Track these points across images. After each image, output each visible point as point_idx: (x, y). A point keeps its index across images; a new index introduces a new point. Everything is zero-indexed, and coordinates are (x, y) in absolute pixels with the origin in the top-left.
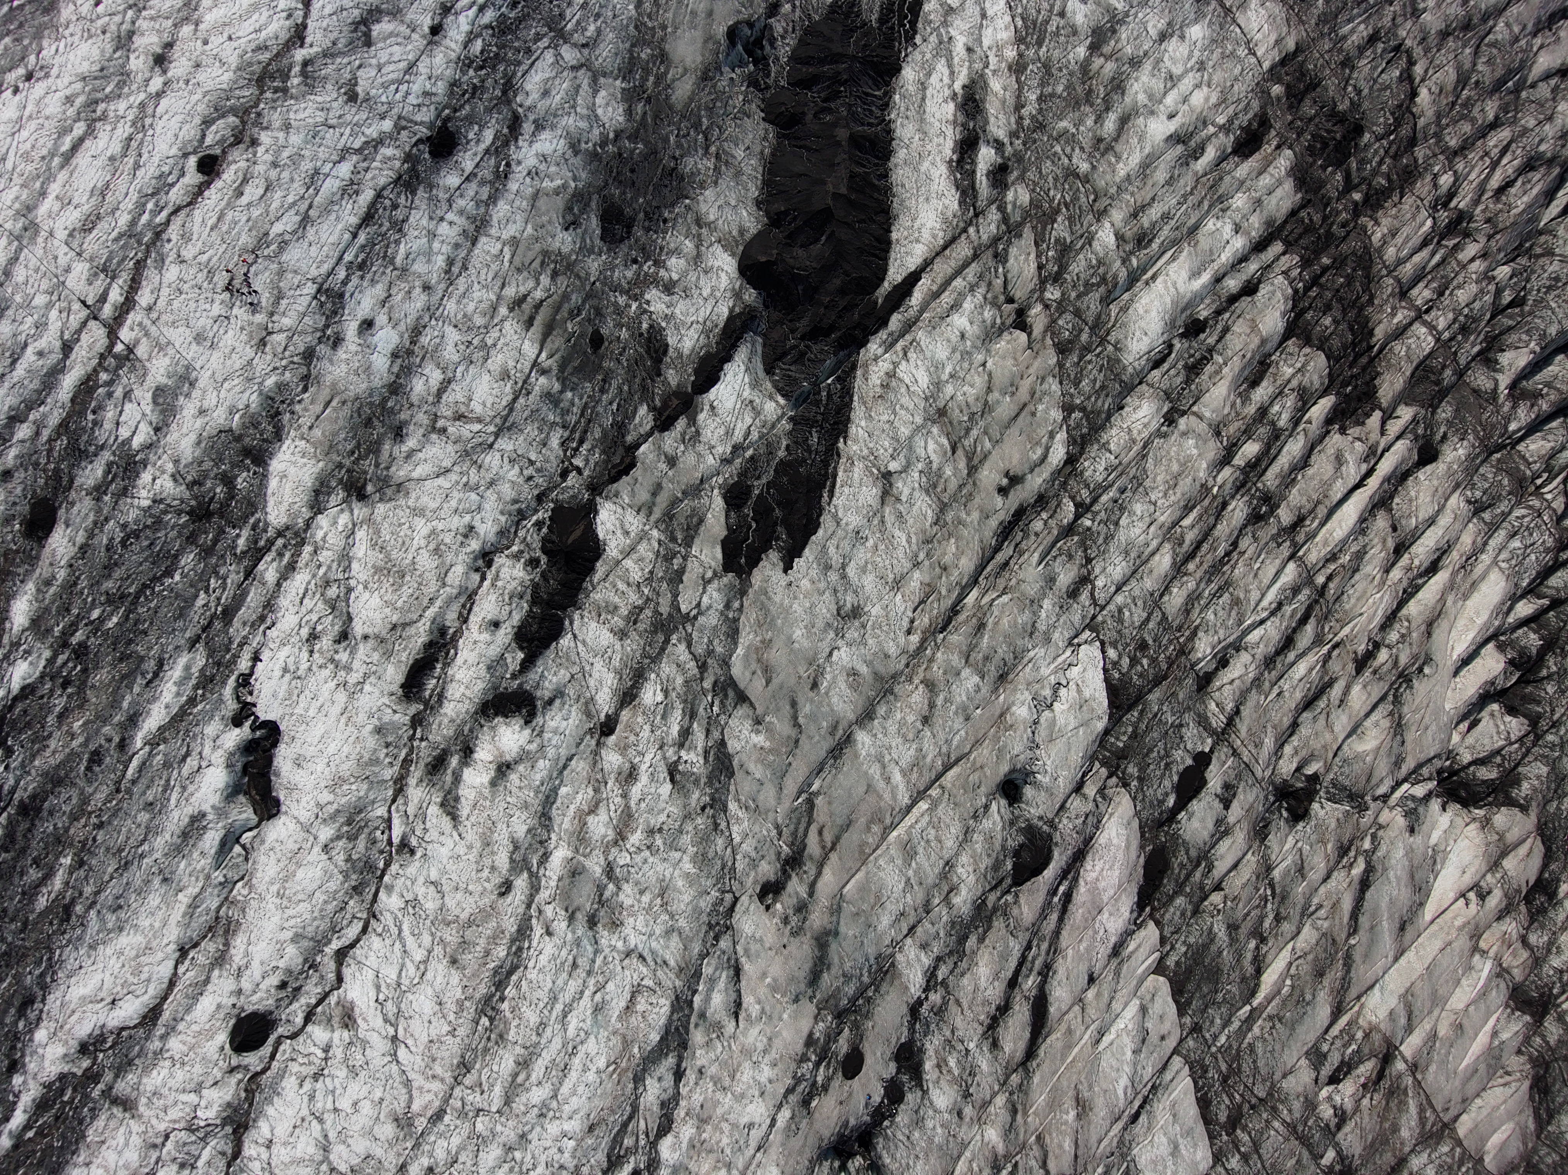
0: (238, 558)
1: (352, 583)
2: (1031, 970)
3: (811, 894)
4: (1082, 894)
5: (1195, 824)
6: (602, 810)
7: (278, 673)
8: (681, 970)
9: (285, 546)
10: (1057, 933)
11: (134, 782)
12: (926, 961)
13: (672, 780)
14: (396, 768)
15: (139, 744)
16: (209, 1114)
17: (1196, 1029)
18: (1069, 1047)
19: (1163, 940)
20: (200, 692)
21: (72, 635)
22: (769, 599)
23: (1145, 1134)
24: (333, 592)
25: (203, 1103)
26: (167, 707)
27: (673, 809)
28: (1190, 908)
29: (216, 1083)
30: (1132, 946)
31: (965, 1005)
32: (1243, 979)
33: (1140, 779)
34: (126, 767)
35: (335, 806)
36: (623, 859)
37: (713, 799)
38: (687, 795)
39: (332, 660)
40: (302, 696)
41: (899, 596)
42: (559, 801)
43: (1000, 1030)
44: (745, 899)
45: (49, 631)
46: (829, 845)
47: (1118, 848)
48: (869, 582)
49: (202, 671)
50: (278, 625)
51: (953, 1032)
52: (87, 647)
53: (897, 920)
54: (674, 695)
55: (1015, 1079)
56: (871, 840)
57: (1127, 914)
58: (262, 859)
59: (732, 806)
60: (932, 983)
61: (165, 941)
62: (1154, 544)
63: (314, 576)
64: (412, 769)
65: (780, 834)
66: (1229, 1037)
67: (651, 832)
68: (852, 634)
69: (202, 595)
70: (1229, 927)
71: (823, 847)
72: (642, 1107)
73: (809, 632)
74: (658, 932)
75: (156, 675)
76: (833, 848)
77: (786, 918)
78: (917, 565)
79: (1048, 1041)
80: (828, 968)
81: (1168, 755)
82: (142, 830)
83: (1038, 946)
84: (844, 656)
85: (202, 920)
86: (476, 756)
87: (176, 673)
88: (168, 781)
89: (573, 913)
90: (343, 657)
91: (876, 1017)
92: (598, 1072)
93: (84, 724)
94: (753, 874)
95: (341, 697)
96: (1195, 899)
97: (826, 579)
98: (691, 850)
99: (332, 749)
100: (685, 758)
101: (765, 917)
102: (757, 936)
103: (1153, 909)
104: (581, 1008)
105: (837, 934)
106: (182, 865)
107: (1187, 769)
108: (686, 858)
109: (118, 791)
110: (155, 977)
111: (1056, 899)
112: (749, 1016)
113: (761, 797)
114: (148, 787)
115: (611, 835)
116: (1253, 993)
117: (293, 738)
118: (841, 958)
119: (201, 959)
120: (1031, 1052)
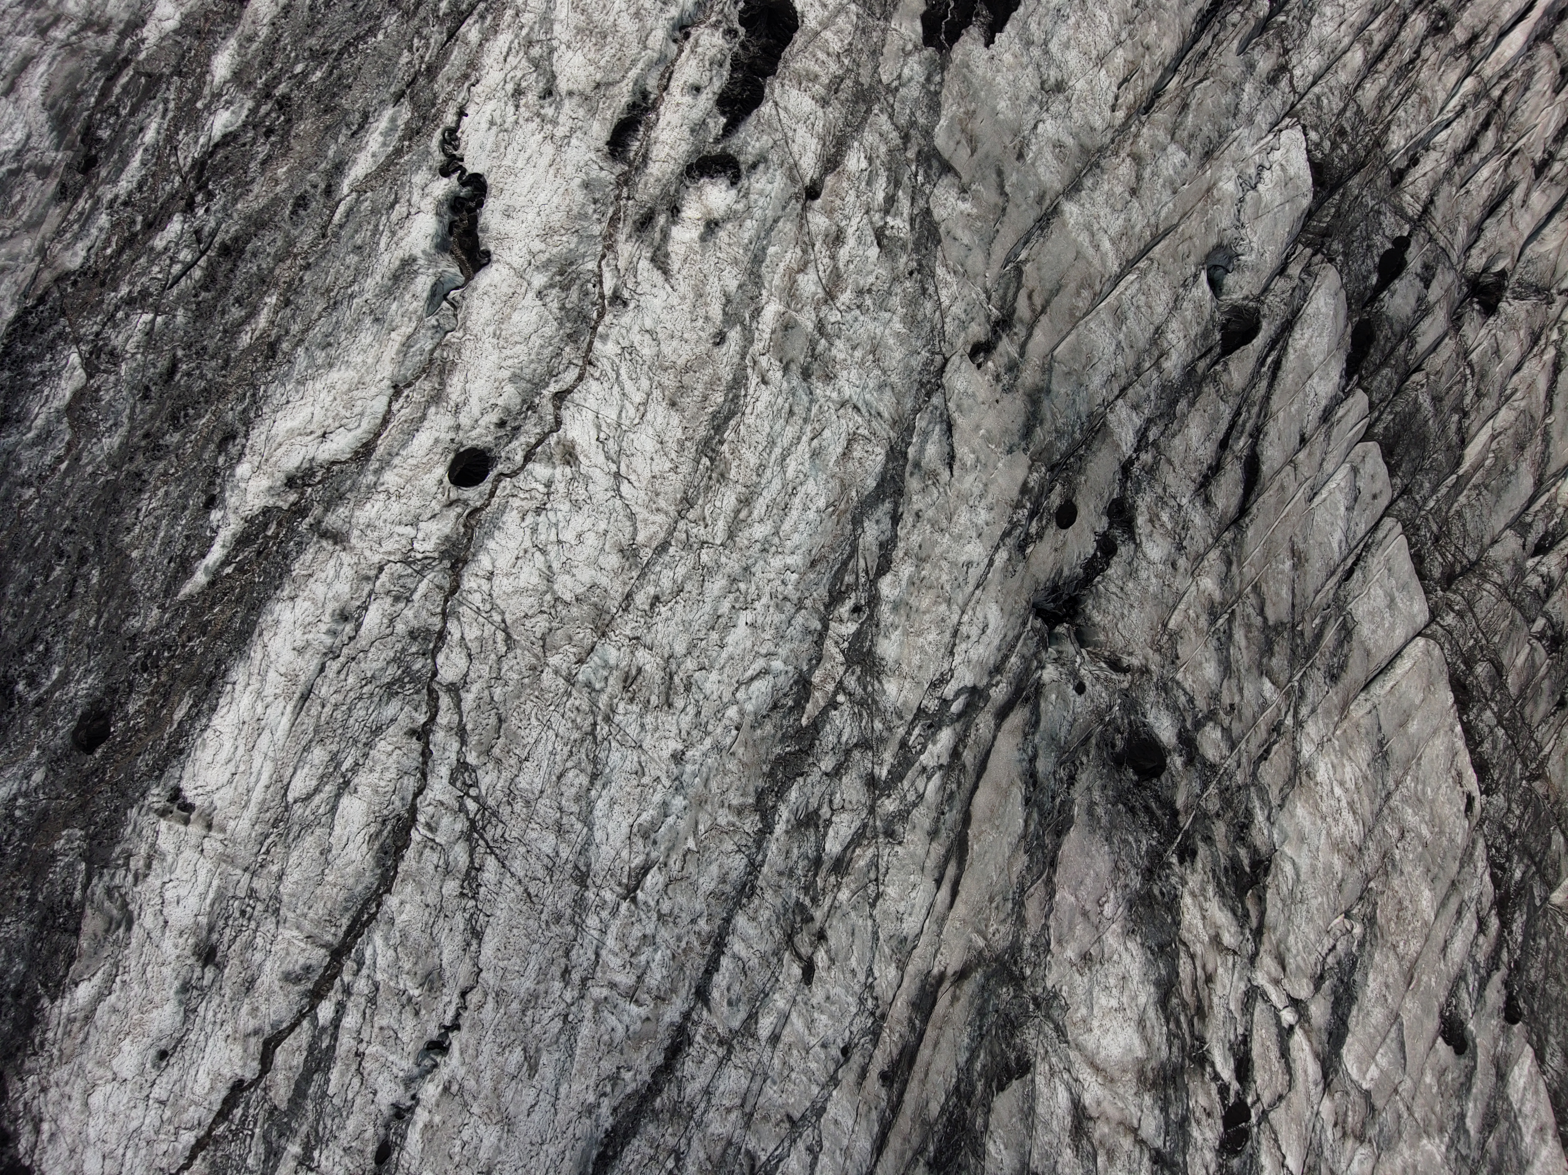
0: (441, 20)
1: (555, 43)
2: (1242, 432)
3: (1022, 353)
4: (1291, 360)
5: (1398, 300)
6: (811, 270)
7: (484, 125)
8: (895, 422)
9: (487, 10)
10: (1267, 398)
11: (341, 226)
12: (1138, 421)
13: (879, 244)
14: (605, 225)
15: (346, 190)
16: (426, 546)
17: (1406, 491)
18: (1282, 503)
19: (1372, 406)
20: (406, 143)
21: (275, 87)
22: (971, 72)
23: (1361, 588)
24: (536, 51)
25: (420, 536)
26: (373, 155)
27: (882, 272)
28: (1396, 378)
29: (434, 516)
30: (1341, 412)
31: (1177, 463)
32: (1449, 448)
33: (1345, 254)
34: (333, 213)
35: (547, 255)
36: (834, 317)
37: (920, 265)
38: (894, 259)
39: (538, 115)
40: (510, 149)
41: (1103, 72)
42: (768, 260)
43: (1212, 488)
44: (955, 359)
45: (251, 83)
46: (1039, 308)
47: (1327, 316)
48: (1073, 58)
49: (407, 123)
50: (483, 82)
51: (1165, 490)
52: (289, 99)
53: (1109, 381)
54: (878, 162)
55: (1228, 536)
56: (1081, 304)
57: (1337, 379)
58: (476, 303)
59: (940, 271)
60: (1143, 444)
61: (379, 377)
62: (1346, 41)
63: (517, 36)
64: (621, 225)
65: (989, 298)
66: (1438, 501)
67: (860, 292)
68: (1057, 107)
69: (406, 53)
70: (1433, 399)
71: (1033, 311)
72: (861, 547)
73: (1013, 104)
74: (871, 385)
75: (361, 127)
76: (1043, 311)
77: (998, 376)
78: (1119, 43)
79: (1260, 500)
80: (1041, 423)
81: (1368, 238)
82: (351, 272)
83: (1249, 411)
84: (1049, 128)
85: (415, 360)
86: (683, 215)
87: (383, 123)
88: (377, 226)
89: (788, 364)
90: (549, 111)
91: (1089, 472)
92: (818, 511)
93: (290, 170)
94: (963, 335)
95: (549, 149)
96: (1400, 370)
97: (1028, 54)
98: (901, 311)
99: (542, 198)
100: (891, 223)
101: (977, 375)
102: (970, 391)
103: (1361, 377)
104: (800, 452)
105: (1049, 391)
106: (394, 306)
107: (1387, 252)
108: (896, 319)
109: (324, 236)
110: (368, 411)
111: (1264, 369)
112: (964, 464)
113: (969, 262)
114: (356, 232)
115: (821, 294)
116: (1458, 464)
117: (502, 190)
118: (1053, 415)
119: (416, 397)
120: (1243, 510)
